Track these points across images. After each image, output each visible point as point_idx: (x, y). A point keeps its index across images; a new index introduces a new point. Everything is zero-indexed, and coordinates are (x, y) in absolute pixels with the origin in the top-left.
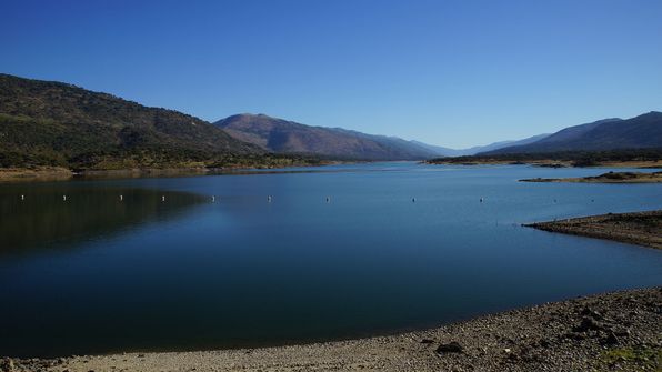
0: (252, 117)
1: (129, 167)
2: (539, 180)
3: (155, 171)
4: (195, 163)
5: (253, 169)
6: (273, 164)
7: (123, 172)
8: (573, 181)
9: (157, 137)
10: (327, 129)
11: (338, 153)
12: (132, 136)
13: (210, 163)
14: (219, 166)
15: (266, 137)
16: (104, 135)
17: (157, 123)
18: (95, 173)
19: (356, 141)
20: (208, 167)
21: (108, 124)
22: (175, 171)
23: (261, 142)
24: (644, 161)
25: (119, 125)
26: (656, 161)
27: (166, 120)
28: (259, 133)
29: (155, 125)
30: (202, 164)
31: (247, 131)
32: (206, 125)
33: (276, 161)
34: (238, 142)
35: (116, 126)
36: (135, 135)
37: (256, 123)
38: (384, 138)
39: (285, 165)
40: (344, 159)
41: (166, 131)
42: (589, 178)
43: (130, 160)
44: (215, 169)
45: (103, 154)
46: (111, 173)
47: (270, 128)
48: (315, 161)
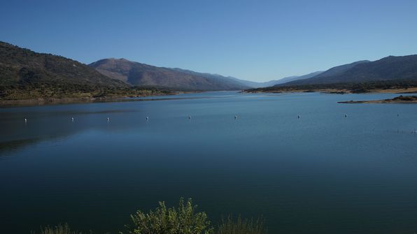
0: (116, 61)
1: (35, 97)
2: (352, 102)
3: (56, 100)
4: (84, 94)
5: (126, 97)
6: (140, 94)
7: (31, 101)
8: (377, 102)
9: (48, 75)
10: (169, 69)
11: (178, 85)
12: (29, 74)
13: (95, 94)
14: (102, 96)
15: (126, 75)
16: (7, 74)
17: (46, 65)
18: (9, 102)
19: (190, 77)
20: (94, 97)
21: (8, 66)
22: (70, 100)
23: (124, 78)
24: (398, 88)
25: (18, 67)
26: (406, 88)
27: (53, 62)
28: (121, 72)
29: (46, 66)
30: (89, 94)
31: (112, 70)
32: (83, 66)
33: (140, 91)
34: (109, 79)
35: (14, 67)
36: (31, 73)
37: (119, 65)
38: (209, 75)
39: (147, 94)
40: (185, 90)
41: (54, 71)
42: (388, 100)
43: (35, 92)
44: (99, 98)
45: (13, 87)
46: (22, 102)
47: (128, 69)
48: (167, 91)
